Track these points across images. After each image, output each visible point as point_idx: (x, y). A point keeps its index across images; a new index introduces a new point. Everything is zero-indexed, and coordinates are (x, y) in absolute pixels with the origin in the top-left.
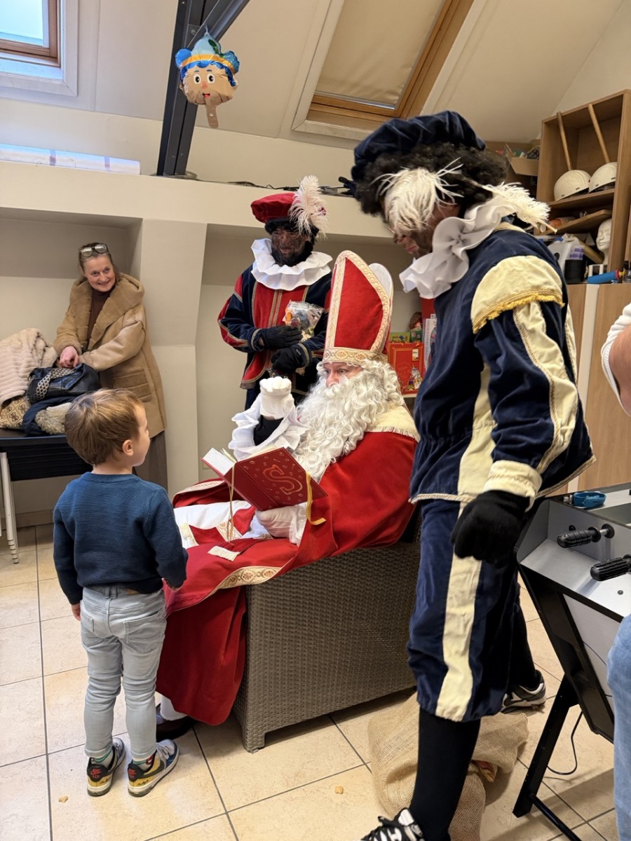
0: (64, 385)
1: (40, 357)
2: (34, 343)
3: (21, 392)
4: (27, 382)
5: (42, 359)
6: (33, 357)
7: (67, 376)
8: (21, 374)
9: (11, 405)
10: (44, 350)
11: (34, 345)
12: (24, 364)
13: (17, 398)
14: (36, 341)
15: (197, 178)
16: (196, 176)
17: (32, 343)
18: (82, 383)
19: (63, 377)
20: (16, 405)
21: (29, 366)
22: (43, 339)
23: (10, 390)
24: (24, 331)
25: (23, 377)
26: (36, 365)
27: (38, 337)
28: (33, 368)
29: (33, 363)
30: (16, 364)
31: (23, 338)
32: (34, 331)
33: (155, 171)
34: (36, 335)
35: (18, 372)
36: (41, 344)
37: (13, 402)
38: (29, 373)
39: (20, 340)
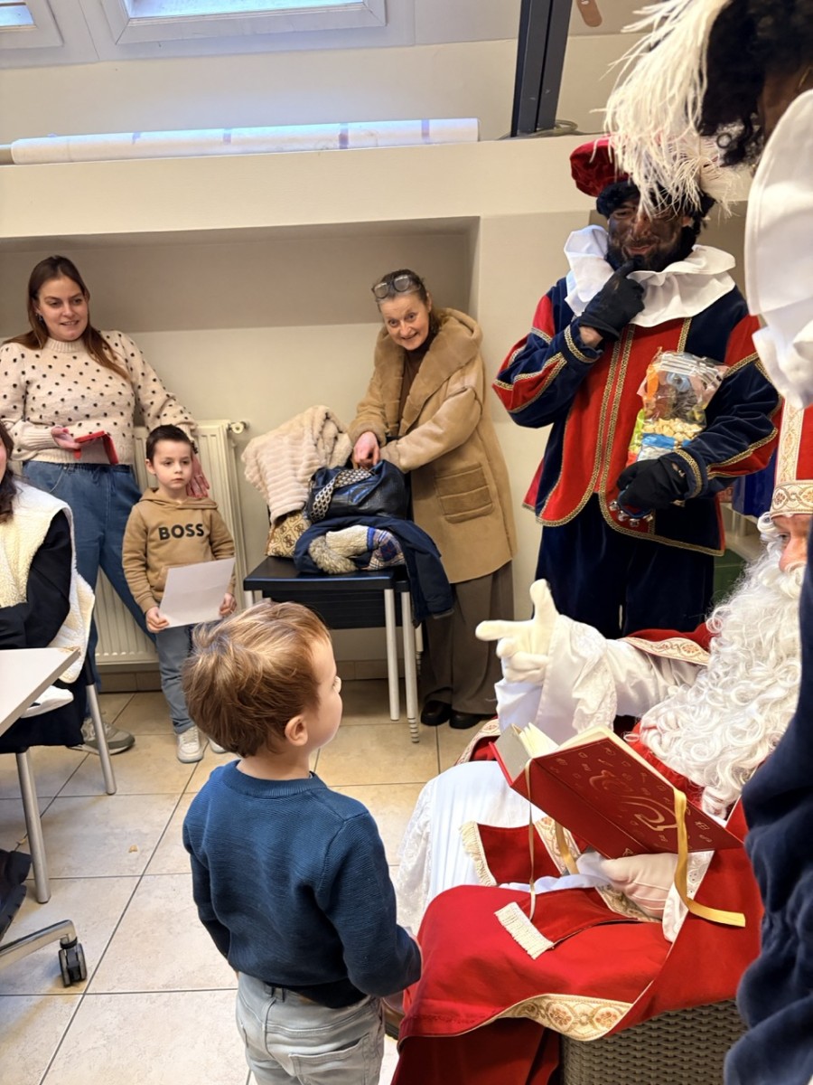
0: (353, 496)
1: (328, 449)
2: (320, 429)
3: (298, 505)
4: (307, 490)
5: (332, 453)
6: (317, 451)
7: (359, 482)
8: (300, 478)
9: (285, 524)
10: (336, 438)
11: (321, 433)
12: (305, 463)
13: (293, 513)
14: (323, 427)
15: (578, 130)
16: (576, 126)
17: (317, 428)
18: (378, 495)
19: (354, 484)
20: (291, 524)
21: (311, 465)
22: (334, 422)
23: (285, 501)
24: (310, 410)
25: (303, 482)
26: (320, 462)
27: (327, 418)
28: (316, 468)
29: (316, 461)
30: (294, 463)
31: (307, 422)
32: (322, 410)
33: (508, 130)
34: (324, 416)
35: (295, 475)
36: (331, 430)
37: (288, 519)
38: (311, 476)
39: (302, 426)
